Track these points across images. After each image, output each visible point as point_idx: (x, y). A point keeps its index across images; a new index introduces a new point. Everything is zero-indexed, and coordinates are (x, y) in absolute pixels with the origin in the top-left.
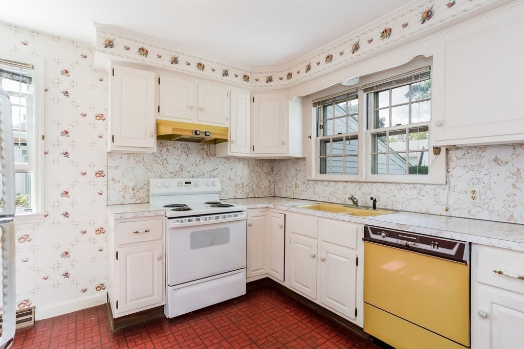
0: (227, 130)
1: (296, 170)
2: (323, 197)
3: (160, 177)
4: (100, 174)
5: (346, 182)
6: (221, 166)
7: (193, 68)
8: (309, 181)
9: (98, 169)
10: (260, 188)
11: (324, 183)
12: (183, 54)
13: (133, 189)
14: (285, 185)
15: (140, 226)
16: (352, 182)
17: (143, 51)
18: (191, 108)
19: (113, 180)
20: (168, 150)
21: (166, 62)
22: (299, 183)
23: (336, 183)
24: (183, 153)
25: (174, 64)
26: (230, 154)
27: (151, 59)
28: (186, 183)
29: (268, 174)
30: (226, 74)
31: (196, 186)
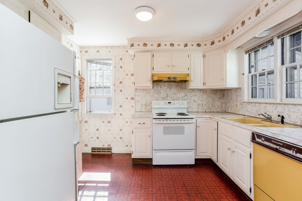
0: (188, 75)
1: (237, 96)
2: (252, 113)
3: (157, 100)
4: (132, 99)
5: (266, 103)
6: (189, 94)
7: (168, 47)
8: (244, 102)
9: (132, 97)
10: (214, 107)
11: (253, 104)
12: (163, 41)
13: (145, 105)
14: (230, 105)
15: (142, 121)
16: (270, 104)
17: (145, 45)
18: (168, 66)
19: (137, 101)
20: (161, 87)
21: (155, 47)
22: (238, 104)
23: (259, 104)
24: (168, 88)
25: (159, 47)
26: (190, 88)
27: (149, 47)
28: (169, 103)
29: (220, 98)
30: (186, 45)
31: (174, 104)
